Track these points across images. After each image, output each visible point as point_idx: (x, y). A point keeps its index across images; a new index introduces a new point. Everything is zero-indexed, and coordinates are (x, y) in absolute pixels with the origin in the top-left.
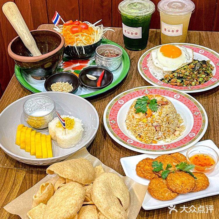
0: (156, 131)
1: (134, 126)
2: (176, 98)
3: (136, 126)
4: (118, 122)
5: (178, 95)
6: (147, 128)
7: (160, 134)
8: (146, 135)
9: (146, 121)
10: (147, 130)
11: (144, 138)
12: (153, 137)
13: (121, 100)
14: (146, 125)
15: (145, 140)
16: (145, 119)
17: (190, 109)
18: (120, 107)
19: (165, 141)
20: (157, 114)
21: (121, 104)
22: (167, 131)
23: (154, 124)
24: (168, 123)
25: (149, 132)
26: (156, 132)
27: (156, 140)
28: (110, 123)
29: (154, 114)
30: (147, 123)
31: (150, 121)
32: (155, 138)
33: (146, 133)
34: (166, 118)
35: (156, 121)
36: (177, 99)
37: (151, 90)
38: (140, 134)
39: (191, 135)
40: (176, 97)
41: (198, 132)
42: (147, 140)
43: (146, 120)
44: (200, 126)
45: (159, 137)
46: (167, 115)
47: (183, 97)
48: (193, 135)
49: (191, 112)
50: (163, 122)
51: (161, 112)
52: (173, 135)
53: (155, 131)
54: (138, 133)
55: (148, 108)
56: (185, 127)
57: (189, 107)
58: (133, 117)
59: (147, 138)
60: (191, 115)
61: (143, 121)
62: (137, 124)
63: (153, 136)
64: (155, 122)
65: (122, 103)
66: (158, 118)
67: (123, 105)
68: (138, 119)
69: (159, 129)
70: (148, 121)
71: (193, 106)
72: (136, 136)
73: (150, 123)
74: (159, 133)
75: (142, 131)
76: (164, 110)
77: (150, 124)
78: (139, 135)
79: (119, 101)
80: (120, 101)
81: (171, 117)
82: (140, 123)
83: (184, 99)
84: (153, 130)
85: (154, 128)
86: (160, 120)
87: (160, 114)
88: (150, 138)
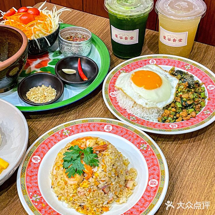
0: (105, 193)
1: (71, 195)
2: (108, 131)
3: (73, 196)
4: (43, 196)
5: (109, 125)
6: (91, 194)
7: (111, 195)
8: (91, 204)
9: (88, 186)
10: (92, 196)
11: (90, 208)
12: (101, 204)
13: (35, 157)
14: (90, 191)
15: (93, 212)
16: (86, 182)
17: (133, 142)
18: (38, 168)
19: (119, 203)
20: (100, 169)
21: (36, 162)
22: (118, 187)
23: (100, 186)
24: (118, 176)
25: (95, 198)
26: (105, 196)
27: (107, 206)
28: (33, 201)
29: (95, 170)
30: (89, 188)
31: (93, 184)
32: (104, 204)
33: (92, 201)
34: (114, 171)
35: (102, 181)
36: (110, 132)
37: (71, 128)
38: (82, 204)
39: (152, 184)
40: (108, 128)
41: (158, 176)
42: (94, 210)
43: (88, 184)
44: (158, 165)
45: (110, 199)
46: (113, 165)
47: (117, 127)
48: (155, 184)
49: (136, 145)
50: (111, 177)
51: (104, 164)
52: (126, 189)
53: (103, 194)
54: (79, 204)
55: (84, 163)
56: (136, 170)
57: (130, 140)
58: (66, 183)
59: (93, 208)
60: (138, 151)
61: (83, 186)
62: (74, 192)
63: (101, 202)
64: (100, 182)
65: (39, 161)
66: (103, 176)
67: (40, 163)
68: (74, 185)
69: (108, 190)
70: (91, 184)
71: (135, 137)
72: (77, 207)
73: (95, 186)
74: (109, 195)
75: (84, 200)
76: (107, 159)
77: (95, 188)
78: (80, 206)
79: (32, 159)
80: (34, 159)
81: (119, 167)
82: (79, 189)
83: (119, 130)
84: (100, 195)
85: (101, 191)
86: (107, 178)
87: (104, 168)
88: (97, 206)
